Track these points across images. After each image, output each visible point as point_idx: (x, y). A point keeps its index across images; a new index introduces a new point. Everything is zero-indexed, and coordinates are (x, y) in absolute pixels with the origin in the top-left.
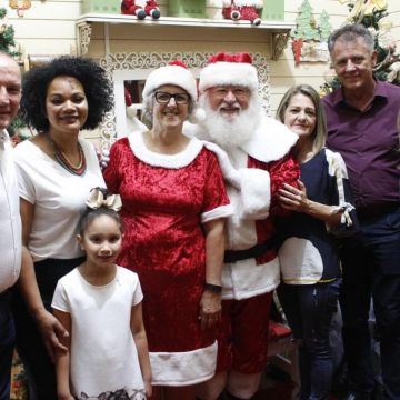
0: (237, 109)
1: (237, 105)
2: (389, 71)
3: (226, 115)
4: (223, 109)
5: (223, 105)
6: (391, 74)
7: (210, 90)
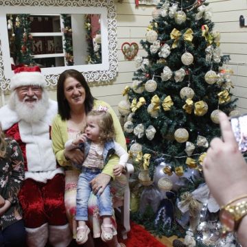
0: (35, 100)
1: (35, 97)
2: (197, 12)
3: (29, 103)
4: (26, 100)
5: (27, 98)
6: (199, 14)
7: (18, 89)
